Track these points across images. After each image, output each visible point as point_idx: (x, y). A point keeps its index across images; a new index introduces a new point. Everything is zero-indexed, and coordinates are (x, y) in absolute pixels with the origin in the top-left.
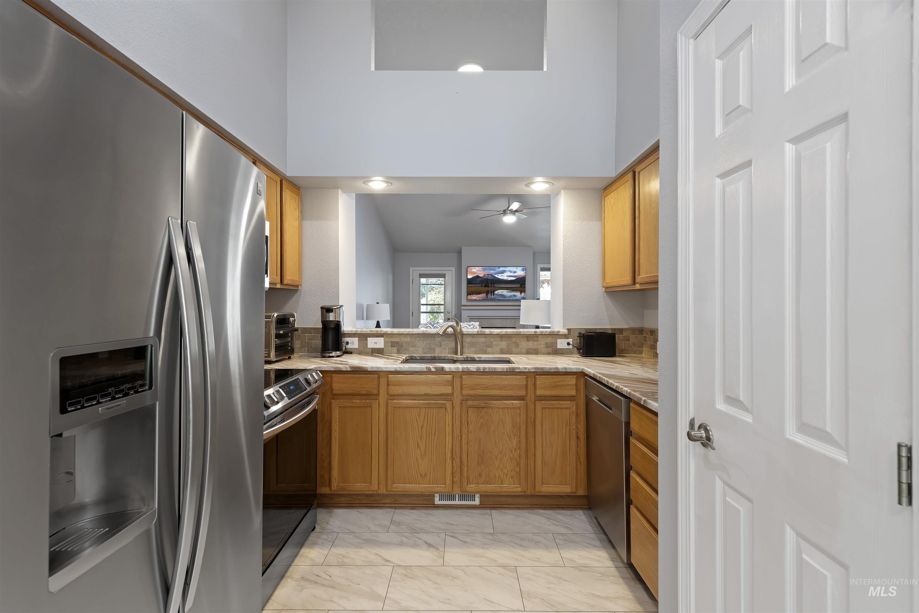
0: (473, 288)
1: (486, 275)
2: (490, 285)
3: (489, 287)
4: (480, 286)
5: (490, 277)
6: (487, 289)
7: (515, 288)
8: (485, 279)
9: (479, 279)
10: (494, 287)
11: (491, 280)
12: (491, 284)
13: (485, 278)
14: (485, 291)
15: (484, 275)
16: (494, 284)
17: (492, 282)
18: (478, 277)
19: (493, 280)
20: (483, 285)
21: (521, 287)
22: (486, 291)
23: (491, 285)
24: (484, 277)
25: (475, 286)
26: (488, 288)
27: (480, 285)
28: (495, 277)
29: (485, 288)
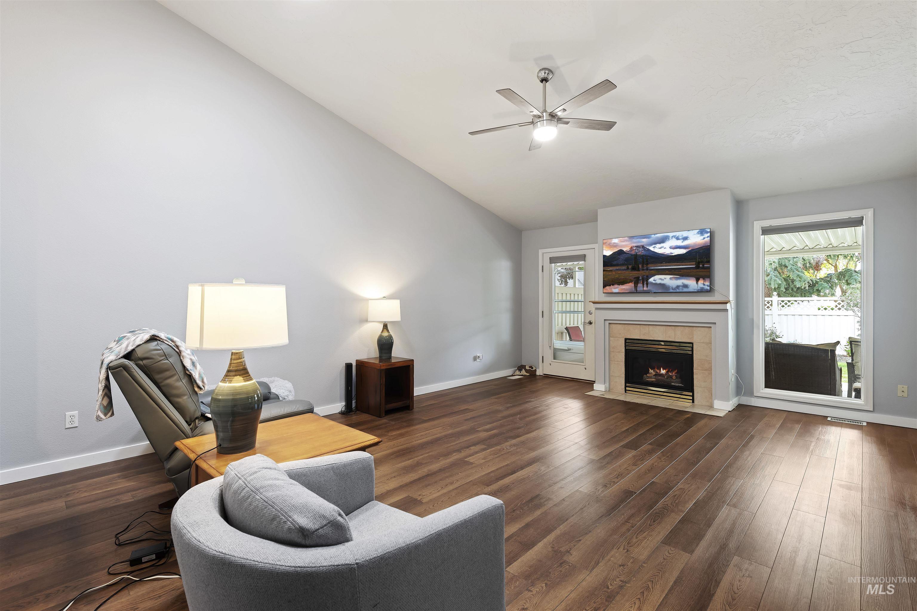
0: (614, 273)
1: (635, 248)
2: (640, 266)
3: (638, 270)
4: (624, 270)
5: (641, 252)
6: (635, 274)
7: (685, 271)
8: (632, 255)
9: (622, 257)
10: (647, 269)
11: (643, 256)
12: (643, 264)
13: (633, 253)
14: (632, 279)
15: (632, 248)
16: (647, 264)
17: (645, 261)
18: (621, 252)
19: (645, 256)
20: (630, 267)
21: (698, 267)
22: (635, 278)
23: (643, 266)
24: (631, 253)
25: (617, 270)
26: (639, 272)
27: (624, 268)
28: (649, 250)
29: (633, 272)
